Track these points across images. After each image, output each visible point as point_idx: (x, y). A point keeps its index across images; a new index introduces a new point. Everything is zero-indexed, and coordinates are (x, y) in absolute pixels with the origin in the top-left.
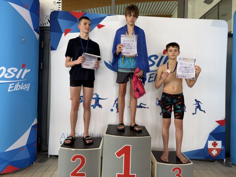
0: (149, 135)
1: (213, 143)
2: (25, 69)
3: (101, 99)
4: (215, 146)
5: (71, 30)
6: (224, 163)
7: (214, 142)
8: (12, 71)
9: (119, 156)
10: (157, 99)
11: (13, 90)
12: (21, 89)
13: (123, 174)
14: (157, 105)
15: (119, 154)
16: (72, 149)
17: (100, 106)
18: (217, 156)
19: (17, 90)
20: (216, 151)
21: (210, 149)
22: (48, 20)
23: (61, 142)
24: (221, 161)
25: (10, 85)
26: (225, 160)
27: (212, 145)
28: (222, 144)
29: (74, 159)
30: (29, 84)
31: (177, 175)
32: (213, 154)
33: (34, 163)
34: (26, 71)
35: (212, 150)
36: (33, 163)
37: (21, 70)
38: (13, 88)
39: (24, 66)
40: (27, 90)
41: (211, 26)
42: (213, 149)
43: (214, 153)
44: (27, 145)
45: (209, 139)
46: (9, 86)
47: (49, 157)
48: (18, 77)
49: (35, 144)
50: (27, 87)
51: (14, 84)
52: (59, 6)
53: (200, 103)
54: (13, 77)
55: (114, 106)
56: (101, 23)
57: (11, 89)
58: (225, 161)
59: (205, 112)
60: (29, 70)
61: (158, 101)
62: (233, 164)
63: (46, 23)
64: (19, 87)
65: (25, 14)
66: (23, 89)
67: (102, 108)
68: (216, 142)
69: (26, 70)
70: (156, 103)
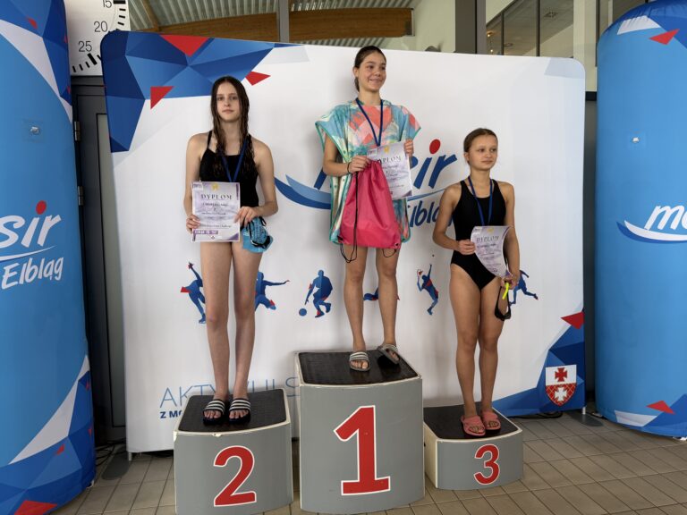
0: (416, 375)
1: (558, 371)
2: (47, 217)
3: (271, 284)
4: (561, 380)
5: (169, 89)
6: (584, 418)
7: (559, 369)
8: (9, 226)
9: (344, 437)
10: (420, 273)
11: (16, 283)
12: (40, 277)
13: (358, 481)
14: (421, 290)
15: (345, 432)
16: (213, 434)
17: (270, 304)
18: (568, 401)
19: (28, 280)
20: (564, 390)
21: (552, 387)
22: (90, 56)
23: (164, 413)
24: (576, 413)
25: (7, 268)
26: (584, 409)
27: (556, 377)
28: (579, 373)
29: (221, 461)
30: (61, 259)
31: (488, 464)
32: (557, 398)
33: (93, 482)
34: (50, 222)
35: (555, 388)
36: (90, 485)
37: (35, 221)
38: (16, 278)
39: (41, 209)
40: (56, 278)
41: (546, 74)
42: (558, 386)
43: (561, 395)
44: (71, 436)
45: (548, 363)
46: (4, 272)
47: (130, 459)
48: (26, 242)
49: (91, 430)
50: (55, 269)
51: (17, 264)
52: (122, 13)
53: (523, 276)
54: (14, 244)
55: (307, 300)
56: (258, 69)
57: (10, 280)
58: (584, 413)
59: (536, 298)
60: (58, 219)
61: (421, 279)
62: (603, 418)
63: (84, 66)
64: (33, 271)
65: (31, 47)
66: (46, 276)
67: (274, 308)
68: (563, 369)
69: (48, 219)
70: (418, 284)
